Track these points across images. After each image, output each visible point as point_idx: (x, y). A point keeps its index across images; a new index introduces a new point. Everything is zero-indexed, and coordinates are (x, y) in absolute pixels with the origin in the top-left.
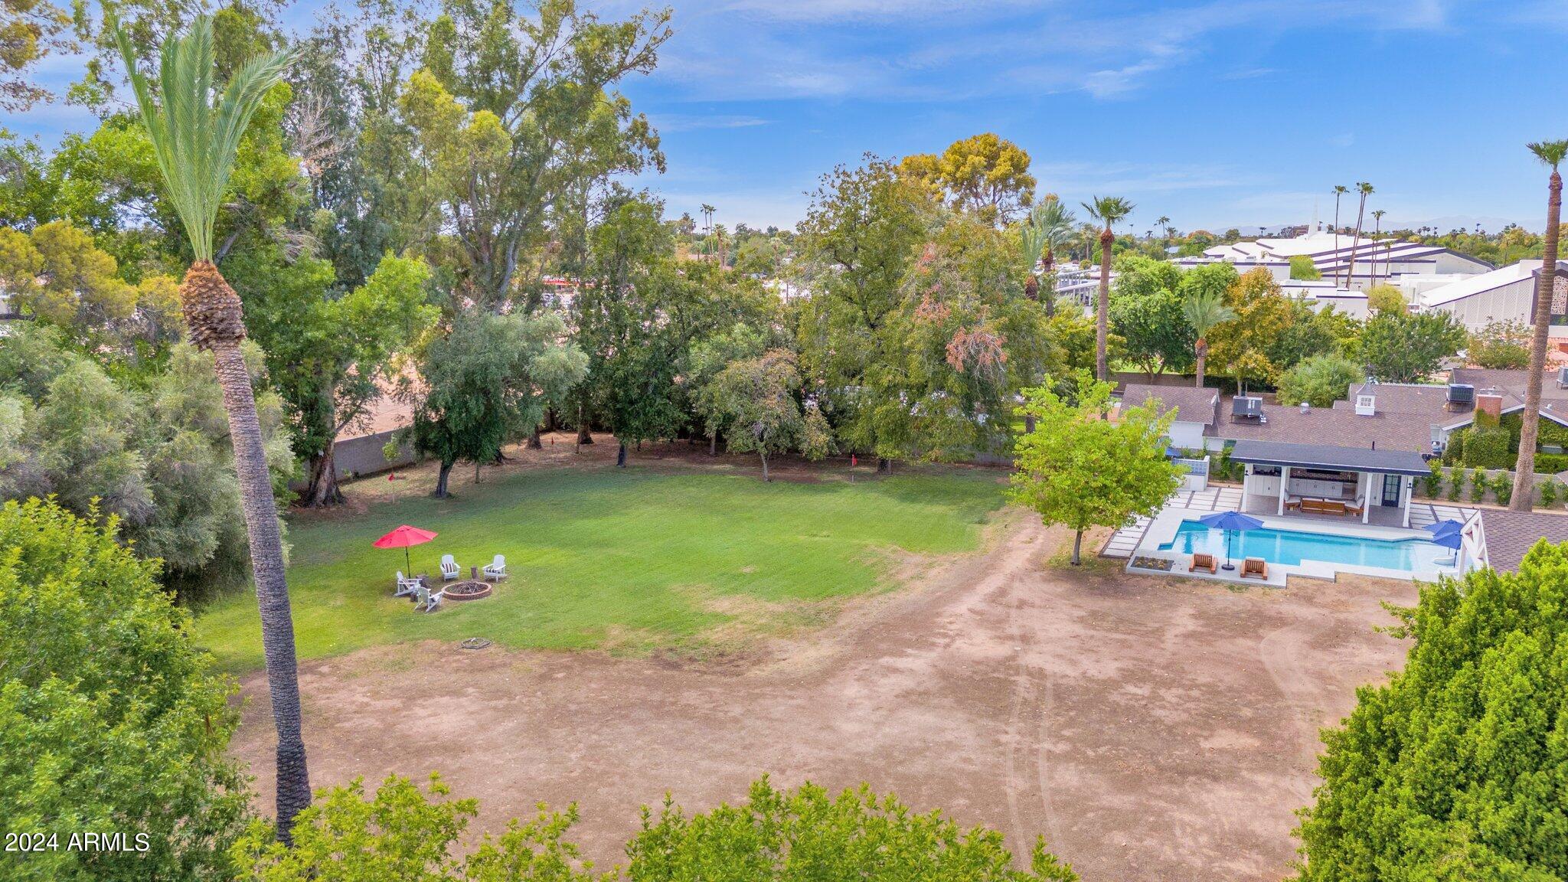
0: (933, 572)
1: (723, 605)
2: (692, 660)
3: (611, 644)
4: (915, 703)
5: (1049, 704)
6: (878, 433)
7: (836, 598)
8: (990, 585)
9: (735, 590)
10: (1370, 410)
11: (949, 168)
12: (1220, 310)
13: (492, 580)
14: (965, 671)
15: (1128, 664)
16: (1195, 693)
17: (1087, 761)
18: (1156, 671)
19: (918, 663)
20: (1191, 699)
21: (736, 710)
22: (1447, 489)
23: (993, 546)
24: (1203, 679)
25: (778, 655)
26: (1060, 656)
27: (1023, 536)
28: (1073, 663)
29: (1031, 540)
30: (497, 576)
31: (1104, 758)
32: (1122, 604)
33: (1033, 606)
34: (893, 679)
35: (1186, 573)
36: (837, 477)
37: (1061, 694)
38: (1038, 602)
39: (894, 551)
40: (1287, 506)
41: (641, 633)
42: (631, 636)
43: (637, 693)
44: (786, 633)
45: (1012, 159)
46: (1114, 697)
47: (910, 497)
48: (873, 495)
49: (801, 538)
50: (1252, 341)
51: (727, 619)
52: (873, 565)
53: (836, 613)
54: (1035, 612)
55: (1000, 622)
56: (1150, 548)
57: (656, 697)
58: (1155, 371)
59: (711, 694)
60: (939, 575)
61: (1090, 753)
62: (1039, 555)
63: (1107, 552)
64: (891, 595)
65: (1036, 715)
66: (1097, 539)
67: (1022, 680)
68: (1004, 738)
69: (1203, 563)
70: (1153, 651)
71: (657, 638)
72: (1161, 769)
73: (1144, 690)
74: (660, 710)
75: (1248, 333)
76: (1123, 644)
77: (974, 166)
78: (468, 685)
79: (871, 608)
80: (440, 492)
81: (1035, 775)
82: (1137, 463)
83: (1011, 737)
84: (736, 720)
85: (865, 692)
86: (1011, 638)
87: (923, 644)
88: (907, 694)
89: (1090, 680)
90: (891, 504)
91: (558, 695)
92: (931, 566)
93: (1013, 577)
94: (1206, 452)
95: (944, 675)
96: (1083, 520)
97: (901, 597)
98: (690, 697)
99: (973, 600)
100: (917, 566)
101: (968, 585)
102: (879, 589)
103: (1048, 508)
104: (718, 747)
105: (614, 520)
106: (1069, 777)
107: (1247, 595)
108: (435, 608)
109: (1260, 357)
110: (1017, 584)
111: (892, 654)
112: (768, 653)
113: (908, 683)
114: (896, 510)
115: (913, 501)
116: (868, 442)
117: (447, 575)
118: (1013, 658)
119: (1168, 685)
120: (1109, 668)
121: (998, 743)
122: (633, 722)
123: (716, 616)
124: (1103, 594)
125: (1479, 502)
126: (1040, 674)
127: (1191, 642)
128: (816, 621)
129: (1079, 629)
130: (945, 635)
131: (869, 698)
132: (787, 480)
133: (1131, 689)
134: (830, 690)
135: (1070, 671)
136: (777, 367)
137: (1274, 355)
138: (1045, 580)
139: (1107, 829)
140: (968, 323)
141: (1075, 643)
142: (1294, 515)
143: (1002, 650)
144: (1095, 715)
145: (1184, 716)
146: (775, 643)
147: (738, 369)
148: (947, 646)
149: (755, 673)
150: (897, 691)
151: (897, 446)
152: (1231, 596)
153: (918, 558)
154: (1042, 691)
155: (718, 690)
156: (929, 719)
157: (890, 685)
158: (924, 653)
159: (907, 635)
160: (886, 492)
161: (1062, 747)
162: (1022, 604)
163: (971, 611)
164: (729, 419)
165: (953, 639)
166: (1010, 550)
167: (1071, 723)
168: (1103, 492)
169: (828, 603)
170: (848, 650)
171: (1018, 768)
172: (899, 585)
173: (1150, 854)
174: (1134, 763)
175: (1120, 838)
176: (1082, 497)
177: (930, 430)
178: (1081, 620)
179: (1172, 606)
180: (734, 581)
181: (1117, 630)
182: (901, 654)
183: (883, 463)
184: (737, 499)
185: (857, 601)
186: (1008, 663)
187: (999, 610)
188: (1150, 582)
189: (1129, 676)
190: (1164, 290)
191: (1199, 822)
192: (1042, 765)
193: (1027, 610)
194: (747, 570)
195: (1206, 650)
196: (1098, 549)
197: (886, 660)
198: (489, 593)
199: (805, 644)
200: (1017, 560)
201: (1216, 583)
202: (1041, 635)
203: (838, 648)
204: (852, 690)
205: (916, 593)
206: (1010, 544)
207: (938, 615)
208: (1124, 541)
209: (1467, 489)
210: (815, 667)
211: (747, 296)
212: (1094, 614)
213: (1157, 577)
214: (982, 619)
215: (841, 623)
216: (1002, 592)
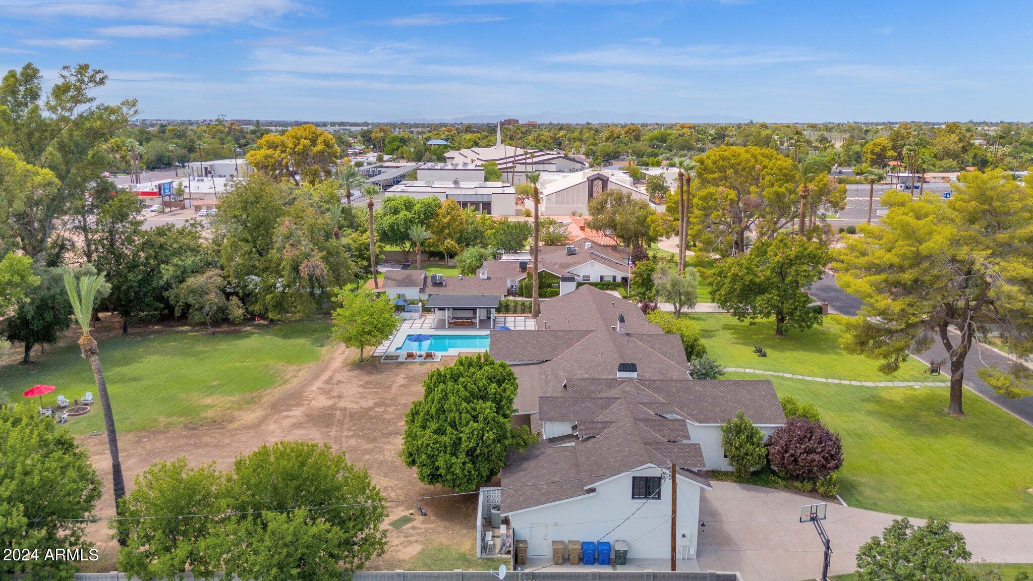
0: (301, 373)
1: (208, 401)
2: (202, 425)
3: (162, 424)
4: (298, 427)
5: (348, 419)
6: (269, 307)
7: (259, 391)
8: (326, 376)
9: (212, 394)
10: (485, 277)
11: (290, 145)
12: (425, 234)
13: (87, 404)
14: (316, 413)
15: (377, 401)
16: (399, 407)
17: (359, 436)
18: (387, 401)
19: (297, 413)
20: (398, 410)
21: (227, 441)
22: (512, 309)
23: (327, 358)
24: (403, 402)
25: (238, 418)
26: (352, 401)
27: (340, 351)
28: (357, 403)
29: (344, 352)
30: (89, 402)
31: (365, 434)
32: (378, 377)
33: (343, 382)
34: (288, 420)
35: (404, 360)
36: (249, 328)
37: (352, 415)
38: (345, 381)
39: (282, 365)
40: (450, 323)
41: (174, 418)
42: (170, 420)
43: (183, 441)
44: (240, 408)
45: (324, 141)
46: (371, 413)
47: (286, 336)
48: (268, 337)
49: (237, 364)
50: (449, 235)
51: (212, 407)
52: (274, 373)
53: (260, 398)
54: (344, 385)
55: (330, 391)
56: (392, 350)
57: (192, 441)
58: (407, 249)
59: (215, 437)
60: (304, 373)
61: (361, 433)
62: (346, 360)
63: (375, 355)
64: (283, 386)
65: (343, 424)
66: (369, 351)
67: (338, 413)
68: (330, 434)
69: (410, 355)
70: (387, 394)
71: (183, 419)
72: (383, 434)
73: (382, 409)
74: (195, 446)
75: (447, 231)
76: (377, 393)
77: (304, 146)
78: (104, 450)
79: (277, 392)
80: (26, 361)
81: (341, 443)
82: (382, 319)
83: (333, 433)
84: (228, 444)
85: (278, 426)
86: (334, 397)
87: (299, 405)
88: (294, 425)
89: (363, 408)
90: (278, 341)
91: (149, 447)
92: (299, 370)
93: (335, 371)
94: (421, 301)
95: (308, 415)
96: (362, 346)
97: (288, 387)
98: (206, 439)
99: (318, 384)
100: (293, 371)
101: (316, 377)
102: (277, 384)
103: (348, 340)
104: (224, 454)
105: (136, 366)
106: (353, 442)
107: (426, 366)
108: (65, 421)
109: (453, 243)
110: (337, 374)
111: (287, 411)
112: (234, 418)
113: (294, 420)
114: (281, 344)
115: (289, 338)
116: (263, 312)
117: (63, 405)
118: (334, 405)
119: (390, 406)
120: (370, 403)
121: (329, 436)
122: (186, 452)
123: (206, 406)
124: (372, 373)
125: (524, 313)
126: (345, 409)
127: (402, 389)
128: (252, 402)
129: (360, 390)
130: (307, 400)
131: (279, 428)
132: (222, 332)
133: (377, 409)
134: (263, 428)
135: (356, 407)
136: (213, 279)
137: (459, 241)
138: (349, 371)
139: (363, 455)
140: (307, 256)
141: (359, 395)
142: (453, 328)
143: (330, 403)
144: (363, 421)
145: (394, 416)
146: (236, 414)
147: (193, 282)
148: (308, 404)
149: (230, 426)
150: (290, 424)
151: (279, 313)
152: (420, 367)
153: (293, 368)
154: (345, 416)
155: (218, 435)
156: (303, 432)
157: (286, 423)
158: (299, 408)
159: (292, 402)
160: (275, 335)
161: (351, 433)
162: (339, 382)
163: (318, 388)
164: (188, 306)
165: (311, 401)
166: (334, 359)
167: (355, 425)
168: (369, 333)
169: (256, 394)
170: (269, 412)
171: (335, 442)
172: (286, 382)
173: (375, 459)
174: (375, 434)
175: (367, 457)
176: (361, 336)
177: (294, 304)
178: (362, 386)
179: (397, 375)
180: (211, 390)
181: (375, 388)
182: (291, 410)
183: (272, 321)
184: (199, 347)
185: (269, 391)
186: (333, 407)
187: (329, 386)
188: (390, 365)
189: (377, 405)
190: (405, 212)
191: (393, 448)
192: (344, 440)
193: (341, 385)
194: (215, 383)
195: (406, 391)
196: (371, 354)
197: (284, 413)
198: (89, 411)
199: (249, 412)
200: (337, 363)
201: (415, 362)
202: (346, 394)
203: (264, 412)
204: (272, 427)
205: (294, 383)
206: (334, 356)
207: (304, 392)
208: (380, 350)
209: (519, 308)
210: (256, 420)
211: (192, 244)
212: (367, 383)
213: (393, 363)
214: (322, 391)
215: (263, 401)
216: (331, 378)
